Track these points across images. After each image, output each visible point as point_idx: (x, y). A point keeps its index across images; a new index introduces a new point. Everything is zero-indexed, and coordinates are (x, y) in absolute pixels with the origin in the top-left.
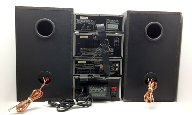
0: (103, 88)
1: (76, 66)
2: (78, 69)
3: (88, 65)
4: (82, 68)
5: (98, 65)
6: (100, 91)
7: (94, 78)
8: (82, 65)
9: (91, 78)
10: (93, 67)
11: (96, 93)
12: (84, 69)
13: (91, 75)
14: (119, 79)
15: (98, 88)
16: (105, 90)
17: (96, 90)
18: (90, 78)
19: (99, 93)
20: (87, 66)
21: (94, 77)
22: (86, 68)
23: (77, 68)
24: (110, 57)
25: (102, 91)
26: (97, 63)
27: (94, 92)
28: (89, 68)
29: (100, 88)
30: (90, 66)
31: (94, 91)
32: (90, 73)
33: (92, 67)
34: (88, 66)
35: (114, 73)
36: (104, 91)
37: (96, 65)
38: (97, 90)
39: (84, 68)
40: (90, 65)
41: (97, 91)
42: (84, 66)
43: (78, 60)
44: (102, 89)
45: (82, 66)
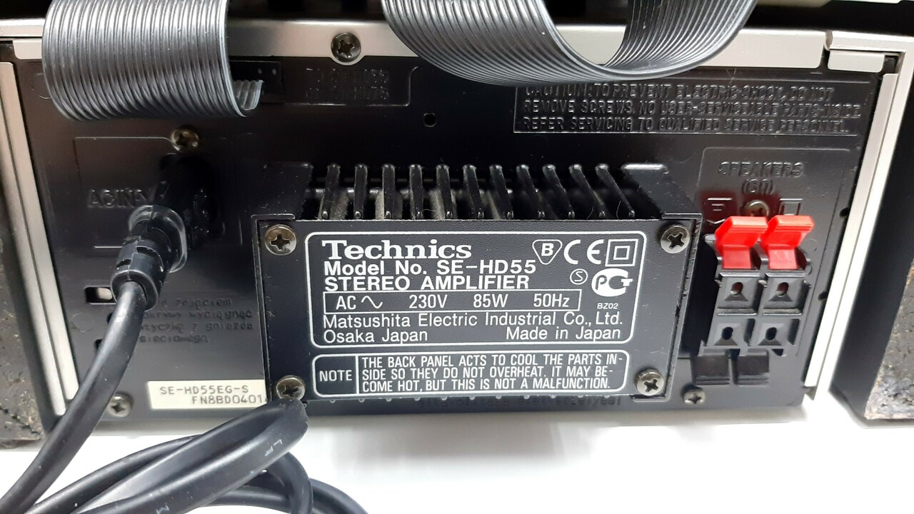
0: (579, 252)
6: (519, 301)
7: (397, 48)
11: (436, 334)
14: (876, 80)
15: (484, 250)
16: (605, 290)
17: (443, 284)
18: (325, 51)
19: (498, 333)
21: (404, 31)
25: (550, 299)
27: (399, 318)
29: (521, 249)
31: (394, 302)
36: (592, 300)
38: (449, 281)
41: (459, 300)
44: (553, 275)
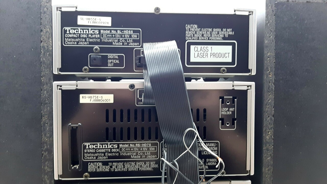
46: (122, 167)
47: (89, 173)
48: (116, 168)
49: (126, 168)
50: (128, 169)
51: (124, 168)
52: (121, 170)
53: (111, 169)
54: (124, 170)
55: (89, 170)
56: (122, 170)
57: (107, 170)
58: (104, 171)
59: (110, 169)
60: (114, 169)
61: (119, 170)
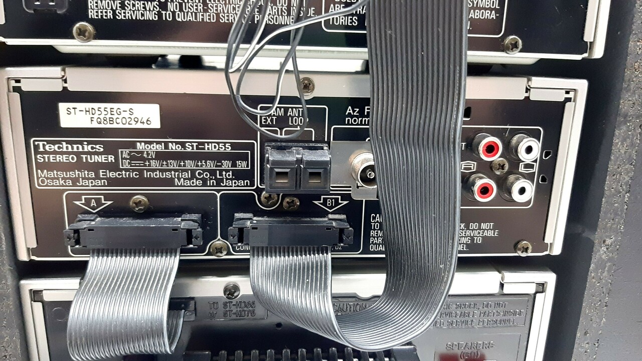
1: (40, 166)
2: (72, 198)
3: (191, 146)
4: (112, 182)
5: (310, 156)
8: (110, 149)
9: (231, 291)
10: (247, 175)
12: (139, 196)
13: (224, 256)
20: (173, 165)
22: (170, 182)
23: (50, 181)
24: (475, 45)
26: (298, 124)
28: (194, 187)
30: (218, 157)
32: (218, 242)
33: (239, 175)
34: (190, 164)
35: (488, 230)
37: (282, 146)
39: (141, 181)
40: (212, 146)
42: (139, 157)
43: (57, 87)
45: (114, 167)
46: (200, 8)
47: (92, 21)
48: (181, 10)
49: (212, 12)
50: (218, 15)
51: (205, 11)
52: (196, 18)
53: (164, 12)
54: (206, 19)
55: (92, 14)
56: (200, 18)
57: (151, 16)
58: (139, 17)
59: (159, 14)
60: (174, 13)
61: (190, 18)
